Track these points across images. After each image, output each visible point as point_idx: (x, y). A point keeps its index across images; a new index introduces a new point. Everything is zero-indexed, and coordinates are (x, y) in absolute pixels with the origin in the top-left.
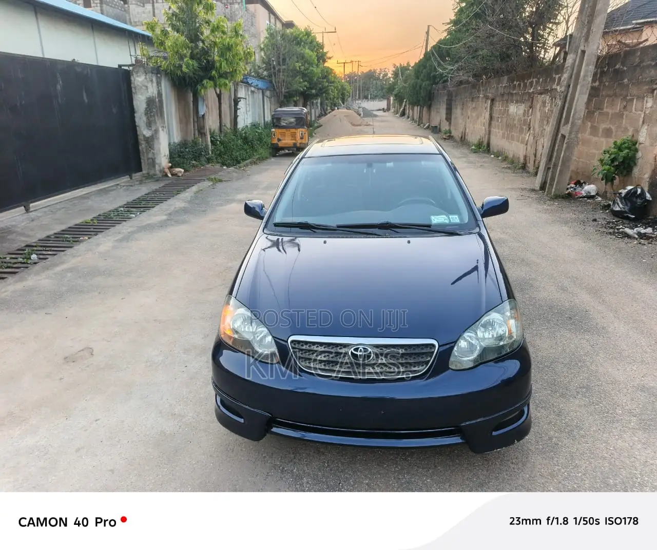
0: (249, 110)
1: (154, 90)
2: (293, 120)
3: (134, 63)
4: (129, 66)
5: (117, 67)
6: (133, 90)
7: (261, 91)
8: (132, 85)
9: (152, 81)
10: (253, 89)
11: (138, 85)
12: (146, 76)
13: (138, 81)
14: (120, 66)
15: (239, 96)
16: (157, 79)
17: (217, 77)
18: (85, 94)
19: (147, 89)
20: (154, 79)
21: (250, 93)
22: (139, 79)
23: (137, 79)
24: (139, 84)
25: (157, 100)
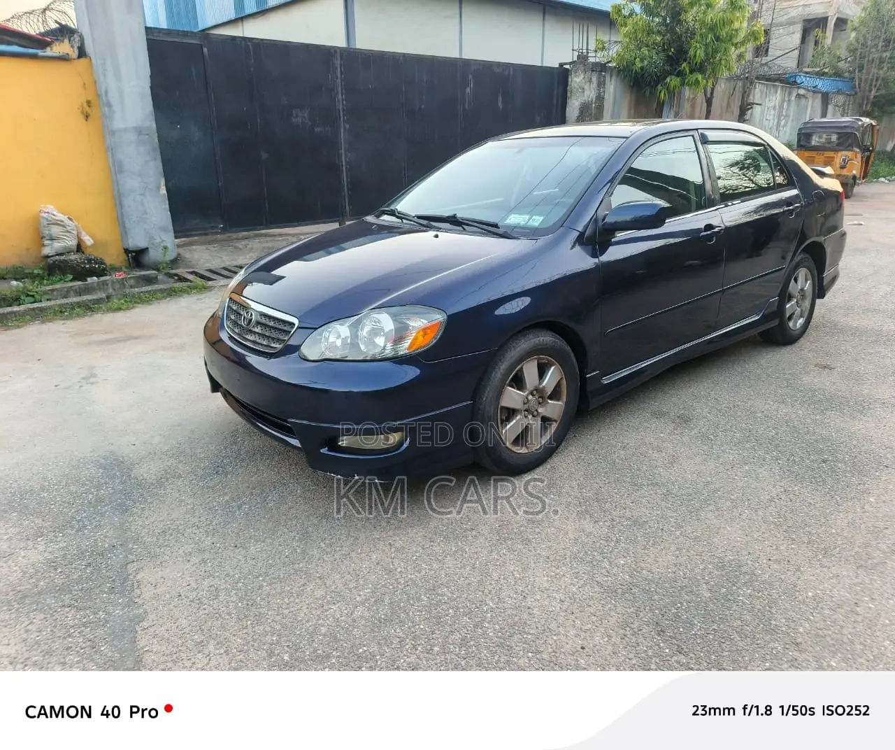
0: (785, 125)
1: (591, 92)
2: (834, 138)
3: (575, 59)
4: (570, 64)
5: (557, 66)
6: (569, 94)
7: (820, 95)
8: (568, 88)
9: (590, 81)
10: (802, 92)
11: (575, 88)
12: (585, 74)
13: (576, 81)
14: (561, 65)
15: (751, 99)
16: (599, 78)
17: (688, 71)
18: (500, 99)
19: (584, 92)
20: (594, 79)
21: (793, 98)
22: (577, 80)
23: (575, 79)
24: (576, 85)
25: (594, 105)
